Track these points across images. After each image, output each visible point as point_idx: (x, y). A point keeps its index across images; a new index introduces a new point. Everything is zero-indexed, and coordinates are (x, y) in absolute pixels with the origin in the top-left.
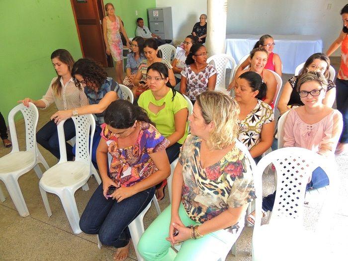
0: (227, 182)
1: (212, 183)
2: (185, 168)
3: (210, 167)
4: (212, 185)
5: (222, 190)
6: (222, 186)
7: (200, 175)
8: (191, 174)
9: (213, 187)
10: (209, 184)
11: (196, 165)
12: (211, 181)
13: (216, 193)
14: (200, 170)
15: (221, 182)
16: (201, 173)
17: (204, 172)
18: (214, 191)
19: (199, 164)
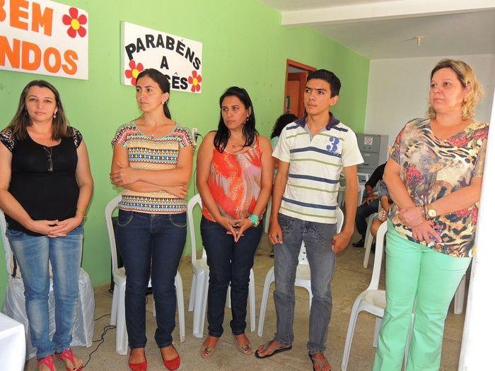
1: (461, 149)
2: (416, 147)
4: (462, 151)
5: (473, 157)
6: (472, 153)
7: (441, 146)
8: (427, 149)
9: (464, 154)
10: (459, 150)
11: (431, 140)
13: (468, 161)
14: (439, 142)
15: (472, 148)
16: (441, 144)
17: (445, 143)
18: (465, 158)
19: (435, 139)
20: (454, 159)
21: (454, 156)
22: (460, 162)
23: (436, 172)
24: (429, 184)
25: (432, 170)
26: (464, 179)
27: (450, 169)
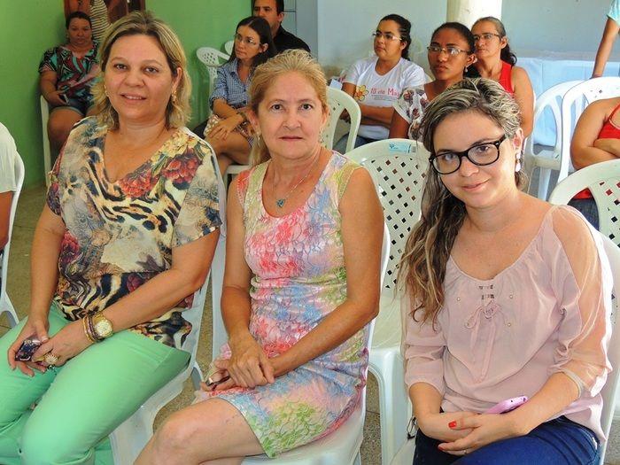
0: (167, 197)
1: (137, 202)
2: (70, 192)
3: (129, 176)
4: (138, 206)
5: (160, 218)
6: (159, 208)
7: (107, 196)
8: (85, 200)
9: (141, 212)
10: (132, 205)
11: (94, 179)
12: (134, 199)
13: (149, 225)
14: (106, 186)
15: (157, 197)
16: (109, 191)
17: (115, 188)
18: (144, 220)
19: (103, 176)
20: (122, 225)
21: (121, 219)
22: (133, 228)
23: (102, 247)
24: (87, 265)
25: (97, 242)
26: (150, 258)
27: (118, 243)
